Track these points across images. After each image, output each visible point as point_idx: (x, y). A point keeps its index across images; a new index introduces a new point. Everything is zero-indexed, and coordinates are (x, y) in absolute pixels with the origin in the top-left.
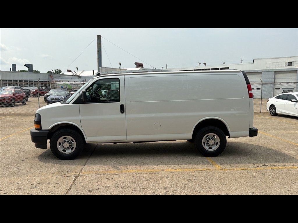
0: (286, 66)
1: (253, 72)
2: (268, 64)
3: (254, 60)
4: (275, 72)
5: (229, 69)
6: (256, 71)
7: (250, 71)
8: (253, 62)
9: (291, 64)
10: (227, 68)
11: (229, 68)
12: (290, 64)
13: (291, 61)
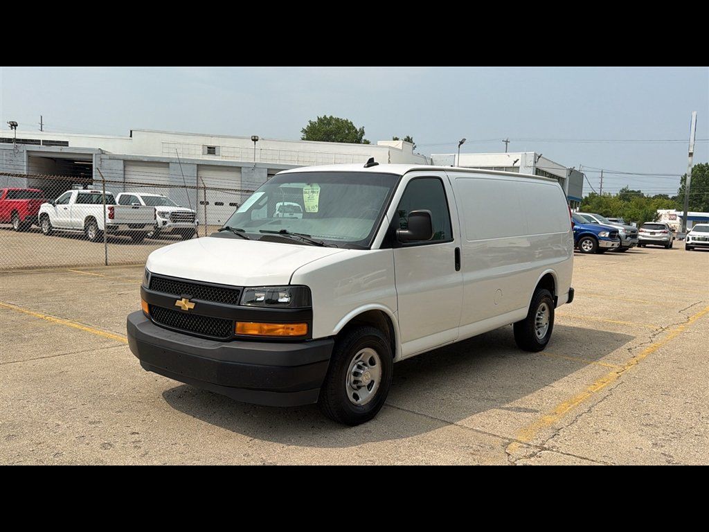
0: (203, 154)
1: (148, 162)
2: (165, 145)
3: (131, 131)
4: (198, 165)
5: (68, 146)
6: (157, 160)
7: (141, 159)
8: (131, 136)
9: (214, 151)
10: (64, 142)
11: (67, 142)
12: (211, 150)
13: (212, 145)
